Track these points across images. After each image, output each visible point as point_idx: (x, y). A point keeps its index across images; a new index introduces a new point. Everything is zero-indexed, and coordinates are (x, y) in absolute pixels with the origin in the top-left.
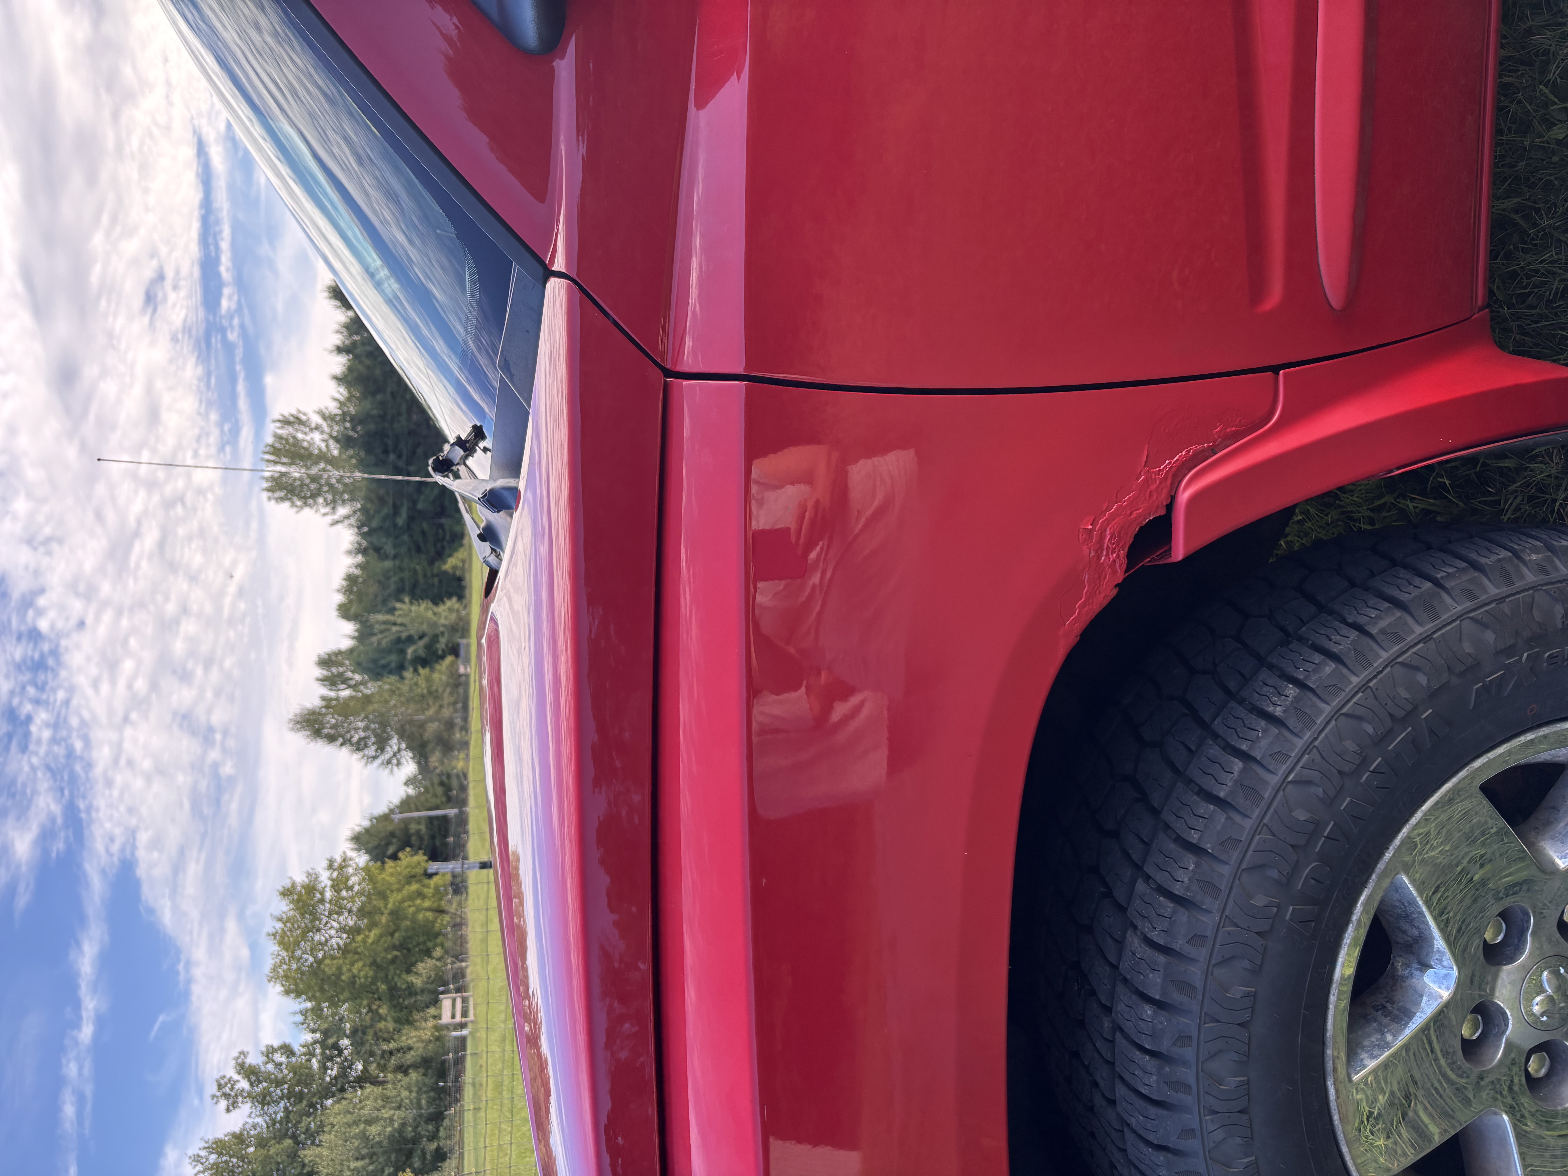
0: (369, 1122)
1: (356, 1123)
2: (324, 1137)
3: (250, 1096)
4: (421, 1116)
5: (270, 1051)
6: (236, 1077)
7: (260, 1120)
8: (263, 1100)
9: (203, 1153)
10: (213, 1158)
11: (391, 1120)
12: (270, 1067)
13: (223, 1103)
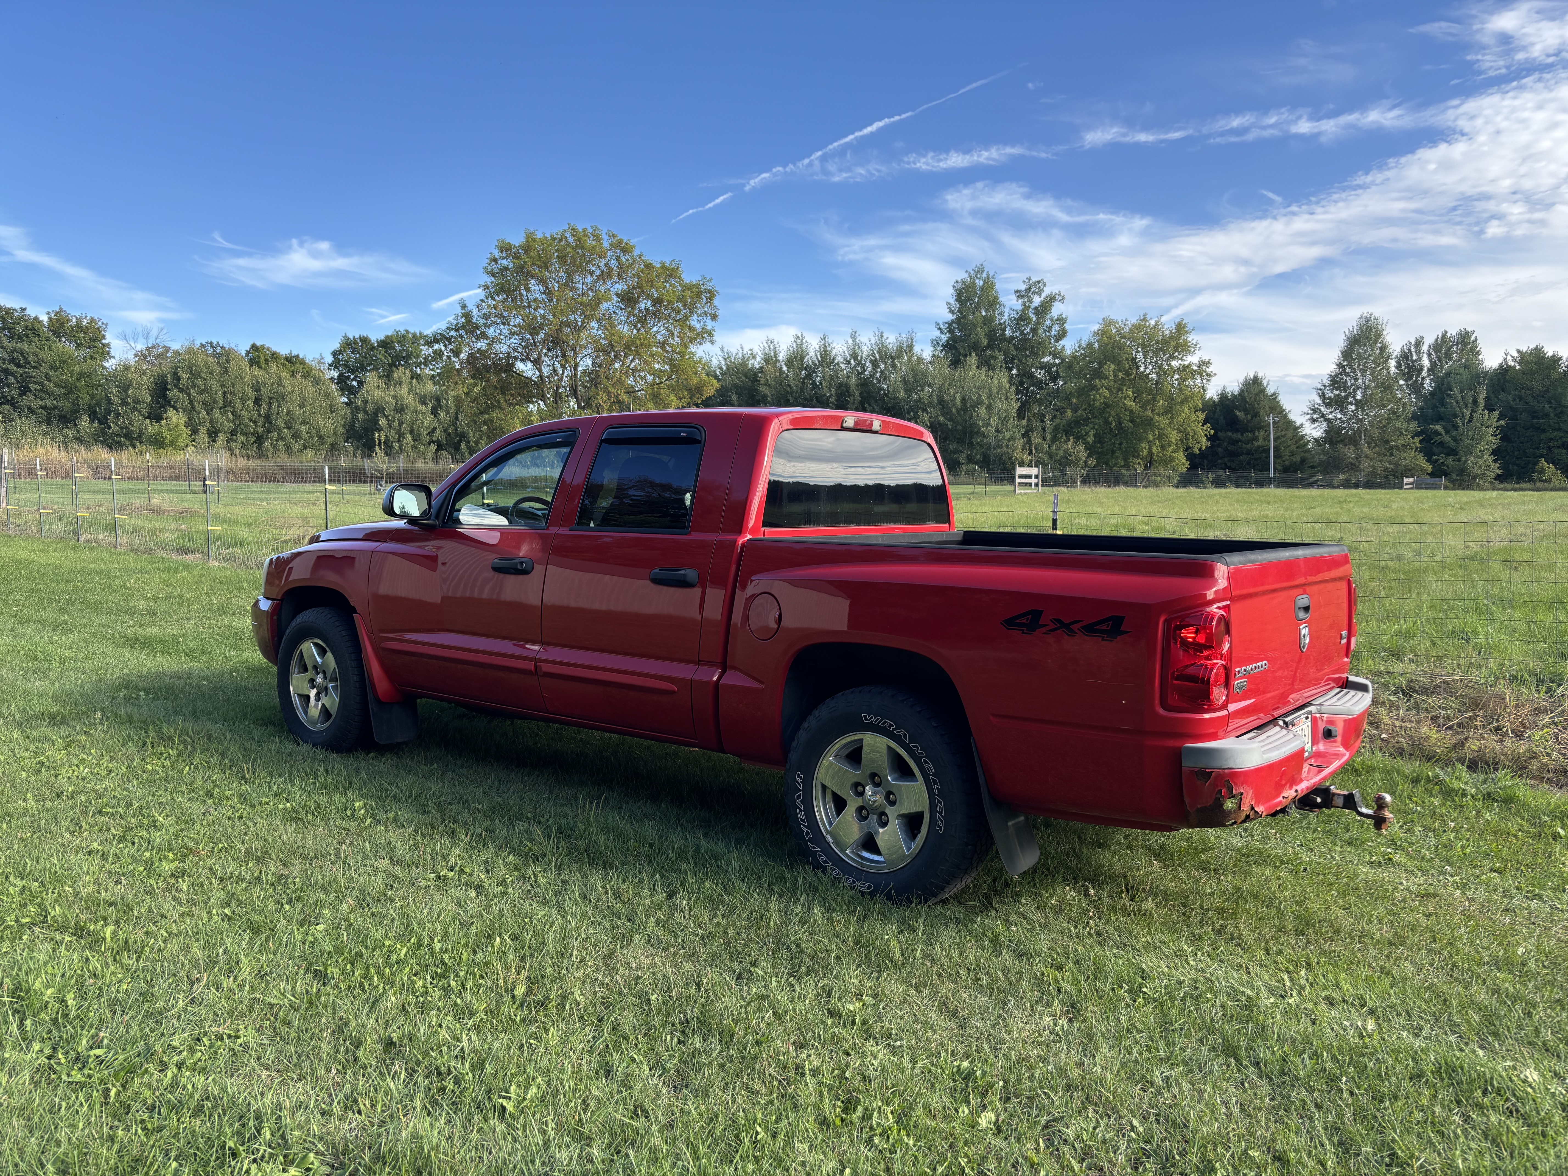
0: (989, 407)
1: (990, 396)
2: (983, 370)
3: (1026, 308)
4: (989, 448)
5: (1061, 321)
6: (1044, 295)
7: (1006, 317)
8: (1023, 318)
9: (984, 275)
10: (980, 283)
11: (988, 425)
12: (1048, 322)
13: (1023, 287)
